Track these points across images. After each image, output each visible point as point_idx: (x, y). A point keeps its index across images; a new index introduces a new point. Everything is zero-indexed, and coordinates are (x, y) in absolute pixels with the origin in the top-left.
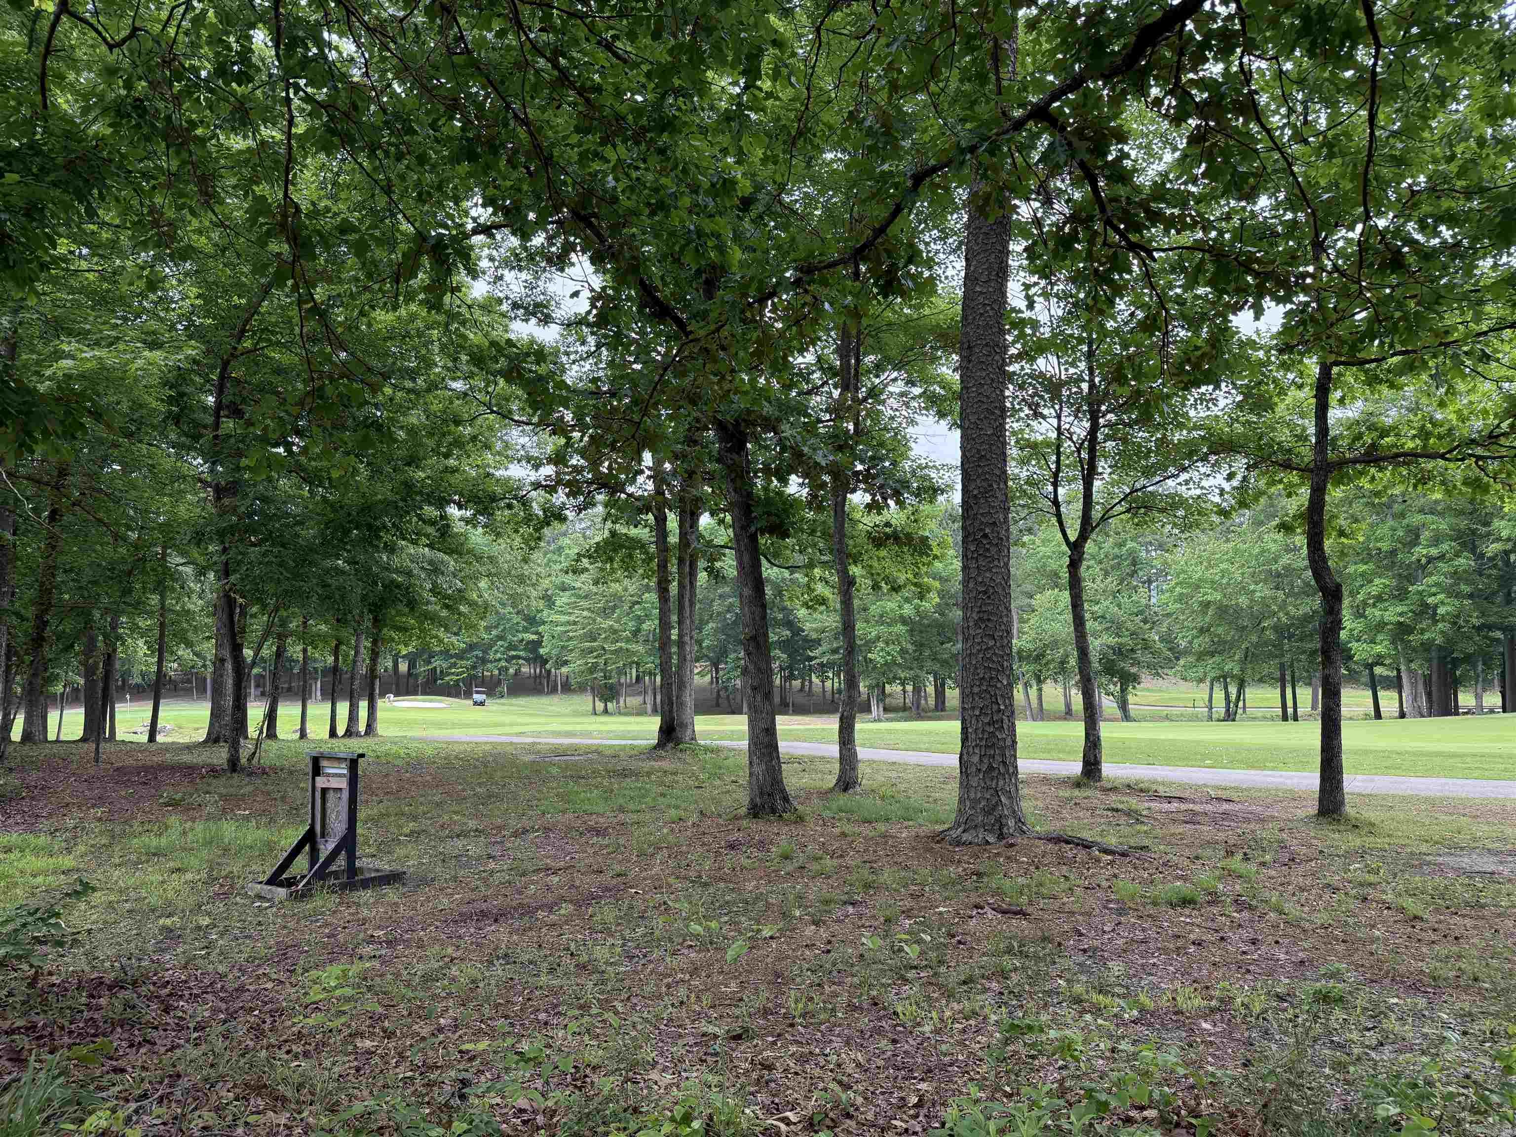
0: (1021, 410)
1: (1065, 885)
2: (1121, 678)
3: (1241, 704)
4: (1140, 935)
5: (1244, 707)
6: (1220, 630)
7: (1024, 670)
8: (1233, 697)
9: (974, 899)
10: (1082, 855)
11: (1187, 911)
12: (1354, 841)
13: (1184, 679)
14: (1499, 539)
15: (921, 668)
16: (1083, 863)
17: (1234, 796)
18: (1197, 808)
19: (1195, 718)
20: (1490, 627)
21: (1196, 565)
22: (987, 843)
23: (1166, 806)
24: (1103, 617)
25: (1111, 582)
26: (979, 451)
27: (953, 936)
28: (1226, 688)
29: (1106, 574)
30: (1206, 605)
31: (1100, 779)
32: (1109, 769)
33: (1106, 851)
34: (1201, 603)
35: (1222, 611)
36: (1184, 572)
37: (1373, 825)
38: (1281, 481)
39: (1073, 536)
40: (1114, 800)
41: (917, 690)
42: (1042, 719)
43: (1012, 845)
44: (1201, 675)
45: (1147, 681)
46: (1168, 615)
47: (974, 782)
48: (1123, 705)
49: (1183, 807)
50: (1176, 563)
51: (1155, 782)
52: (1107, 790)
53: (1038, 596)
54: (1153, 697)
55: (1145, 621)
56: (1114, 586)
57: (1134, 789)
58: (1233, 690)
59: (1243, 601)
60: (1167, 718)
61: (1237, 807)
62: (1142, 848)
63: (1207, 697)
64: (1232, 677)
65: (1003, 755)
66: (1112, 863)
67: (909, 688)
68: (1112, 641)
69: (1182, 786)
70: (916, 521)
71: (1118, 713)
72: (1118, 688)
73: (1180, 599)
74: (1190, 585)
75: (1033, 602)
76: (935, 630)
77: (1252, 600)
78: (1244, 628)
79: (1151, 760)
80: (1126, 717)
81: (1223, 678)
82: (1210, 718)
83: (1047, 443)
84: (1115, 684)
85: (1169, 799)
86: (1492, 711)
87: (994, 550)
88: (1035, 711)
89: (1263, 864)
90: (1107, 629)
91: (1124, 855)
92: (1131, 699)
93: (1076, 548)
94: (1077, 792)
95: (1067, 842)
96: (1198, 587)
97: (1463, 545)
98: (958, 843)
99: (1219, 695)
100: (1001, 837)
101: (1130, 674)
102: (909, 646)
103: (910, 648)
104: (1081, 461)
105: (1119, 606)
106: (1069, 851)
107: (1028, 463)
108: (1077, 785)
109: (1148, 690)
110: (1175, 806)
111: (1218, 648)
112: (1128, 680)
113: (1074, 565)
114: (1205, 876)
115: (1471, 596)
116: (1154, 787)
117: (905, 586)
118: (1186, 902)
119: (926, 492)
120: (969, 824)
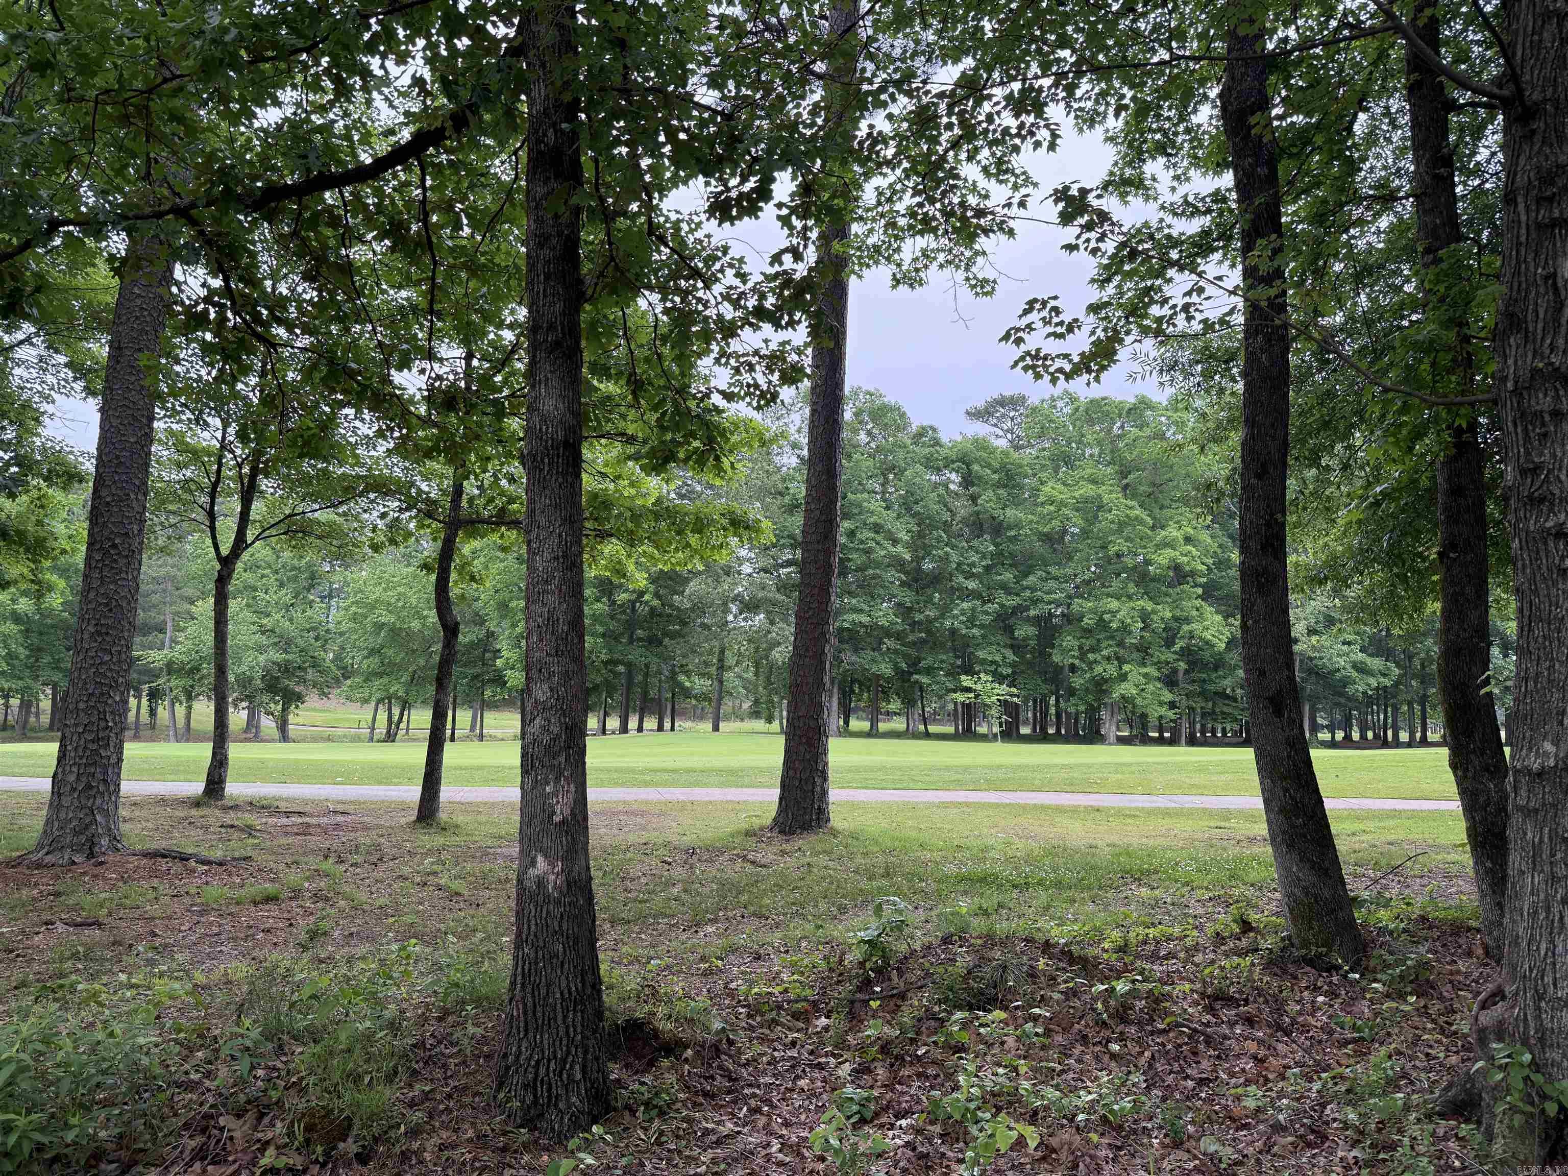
0: (182, 412)
1: (151, 895)
2: (283, 697)
3: (403, 725)
4: (215, 930)
5: (408, 729)
6: (390, 652)
7: (173, 683)
8: (396, 718)
9: (46, 916)
10: (177, 867)
11: (267, 907)
12: (439, 840)
13: (348, 698)
14: (627, 590)
15: (36, 678)
16: (176, 875)
17: (350, 808)
18: (313, 821)
19: (356, 739)
20: (616, 663)
21: (375, 585)
22: (74, 863)
23: (284, 821)
24: (272, 631)
25: (285, 594)
26: (117, 457)
27: (12, 951)
28: (390, 709)
29: (282, 585)
30: (379, 627)
31: (222, 797)
32: (233, 788)
33: (204, 863)
34: (375, 624)
35: (395, 632)
36: (361, 591)
37: (457, 826)
38: (429, 526)
39: (225, 550)
40: (231, 818)
41: (26, 706)
42: (188, 741)
43: (102, 863)
44: (366, 695)
45: (313, 700)
46: (342, 634)
47: (66, 801)
48: (283, 726)
49: (300, 820)
50: (355, 581)
51: (280, 799)
52: (226, 809)
53: (200, 603)
54: (319, 717)
55: (317, 639)
56: (288, 599)
57: (254, 805)
58: (396, 712)
59: (415, 625)
60: (329, 739)
61: (348, 819)
62: (245, 859)
63: (370, 717)
64: (398, 698)
65: (105, 773)
66: (206, 873)
67: (15, 702)
68: (279, 657)
69: (306, 802)
70: (42, 507)
71: (276, 734)
72: (279, 707)
73: (354, 618)
74: (366, 605)
75: (193, 609)
76: (61, 634)
77: (424, 625)
78: (414, 651)
79: (283, 779)
80: (284, 737)
81: (387, 700)
82: (371, 740)
83: (208, 452)
84: (276, 703)
85: (288, 814)
86: (613, 733)
87: (122, 562)
88: (180, 732)
89: (355, 865)
90: (275, 644)
91: (221, 864)
92: (291, 718)
93: (227, 563)
94: (194, 812)
95: (164, 856)
96: (374, 607)
97: (603, 592)
98: (39, 865)
99: (382, 717)
100: (91, 855)
101: (293, 693)
102: (21, 650)
103: (23, 652)
104: (240, 476)
105: (291, 620)
106: (163, 864)
107: (186, 467)
108: (197, 803)
109: (315, 710)
110: (294, 819)
111: (387, 670)
112: (291, 698)
113: (222, 580)
114: (293, 877)
115: (604, 635)
116: (276, 804)
117: (16, 582)
118: (270, 899)
119: (58, 476)
120: (54, 844)
